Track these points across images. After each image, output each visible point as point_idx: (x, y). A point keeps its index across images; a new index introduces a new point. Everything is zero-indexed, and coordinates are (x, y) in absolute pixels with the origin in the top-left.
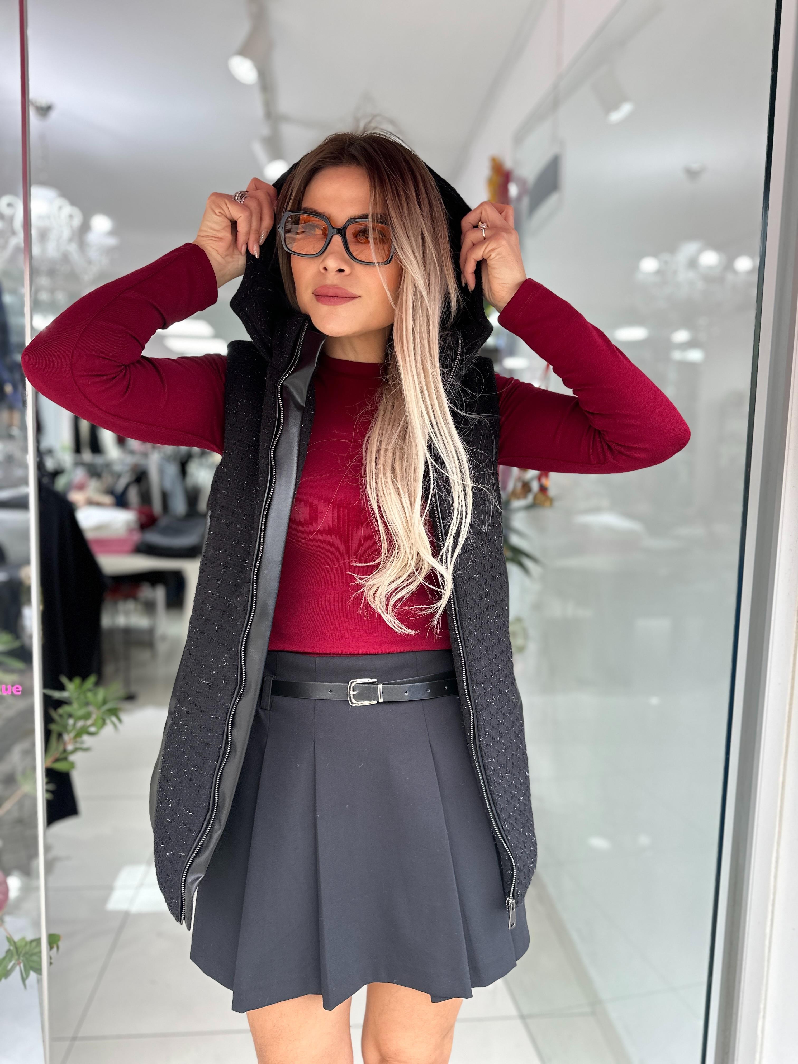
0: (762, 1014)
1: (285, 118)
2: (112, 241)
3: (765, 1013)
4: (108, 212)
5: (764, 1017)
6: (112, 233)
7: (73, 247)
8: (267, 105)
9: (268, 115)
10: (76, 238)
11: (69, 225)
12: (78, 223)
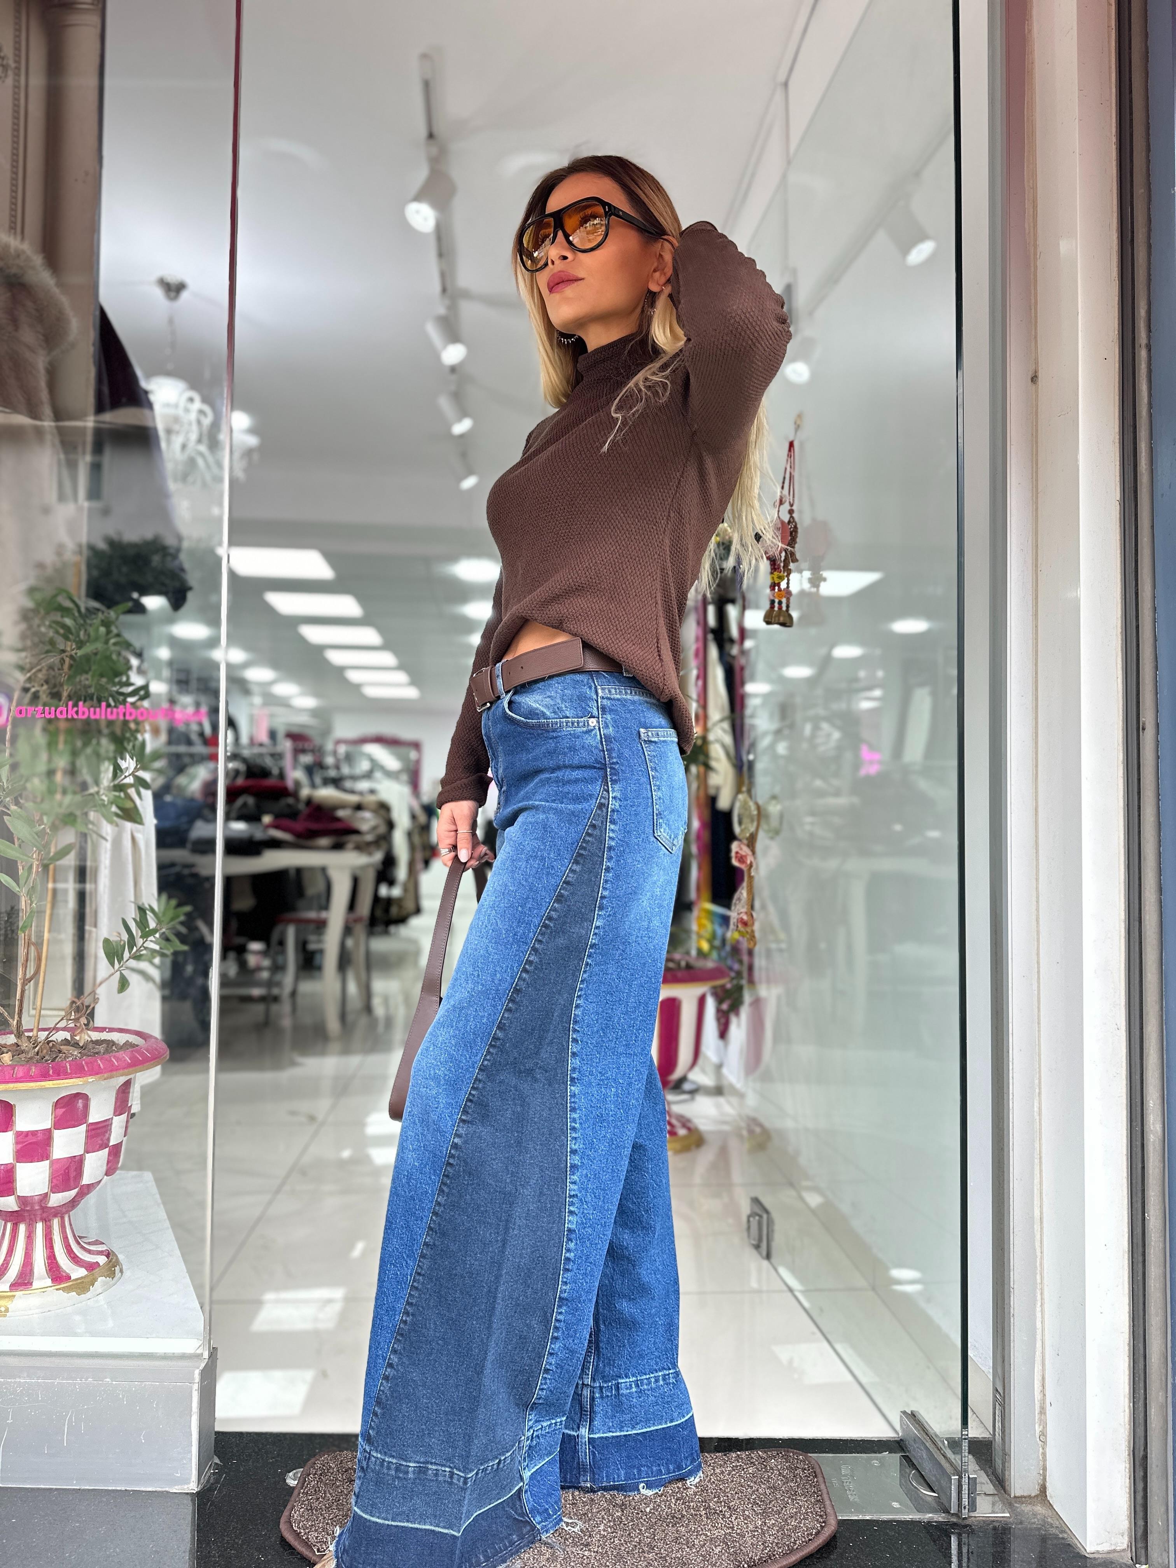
0: (1037, 1091)
1: (466, 295)
2: (252, 441)
3: (1040, 1088)
4: (246, 408)
5: (1040, 1093)
6: (252, 431)
7: (203, 448)
8: (443, 275)
9: (444, 290)
10: (205, 439)
11: (199, 422)
12: (207, 421)
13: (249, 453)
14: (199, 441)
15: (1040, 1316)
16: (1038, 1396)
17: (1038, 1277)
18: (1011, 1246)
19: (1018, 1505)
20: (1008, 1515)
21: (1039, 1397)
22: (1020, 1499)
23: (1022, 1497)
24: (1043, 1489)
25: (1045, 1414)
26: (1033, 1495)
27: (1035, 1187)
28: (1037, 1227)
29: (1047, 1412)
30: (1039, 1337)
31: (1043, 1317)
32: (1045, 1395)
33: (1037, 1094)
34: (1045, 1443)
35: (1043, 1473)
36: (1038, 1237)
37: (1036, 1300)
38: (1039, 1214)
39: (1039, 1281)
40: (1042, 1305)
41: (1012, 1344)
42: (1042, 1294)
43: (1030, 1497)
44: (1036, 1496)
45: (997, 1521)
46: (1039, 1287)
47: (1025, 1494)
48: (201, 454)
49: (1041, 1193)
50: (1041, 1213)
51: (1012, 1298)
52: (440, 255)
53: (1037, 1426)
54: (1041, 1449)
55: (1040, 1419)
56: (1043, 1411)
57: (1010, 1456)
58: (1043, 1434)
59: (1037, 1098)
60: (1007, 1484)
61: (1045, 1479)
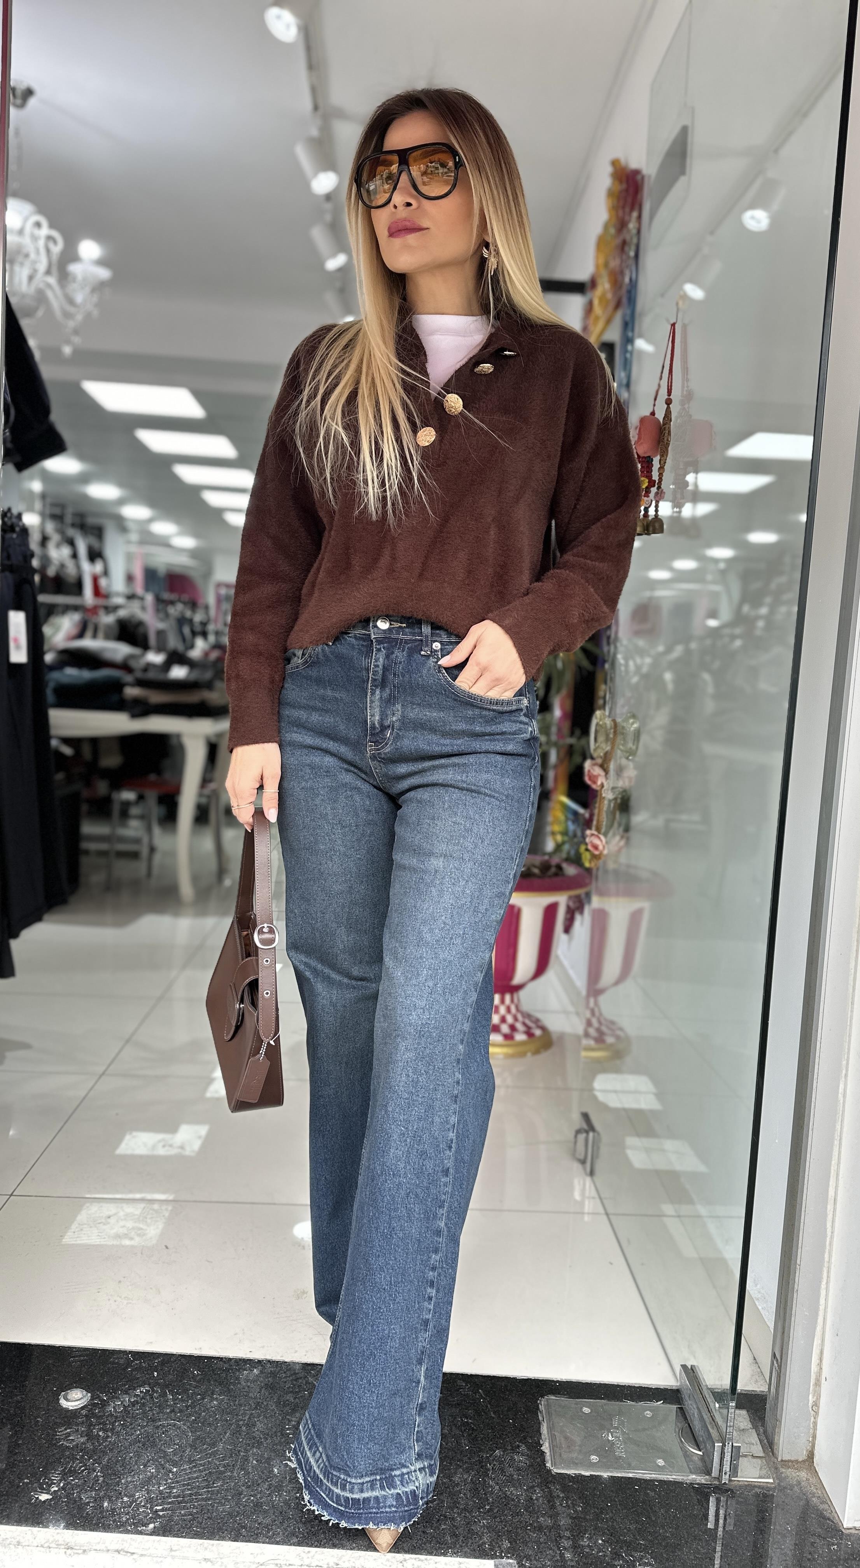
0: (844, 1072)
1: (338, 113)
2: (104, 273)
3: (847, 1071)
5: (846, 1075)
6: (103, 262)
7: (52, 280)
8: (314, 90)
9: (316, 108)
10: (54, 270)
11: (48, 251)
12: (57, 249)
13: (100, 287)
14: (48, 272)
15: (825, 1293)
16: (814, 1368)
17: (826, 1256)
18: (802, 1224)
19: (783, 1470)
20: (771, 1481)
21: (816, 1370)
22: (786, 1463)
23: (789, 1461)
24: (811, 1456)
25: (820, 1386)
26: (800, 1460)
27: (832, 1168)
28: (830, 1207)
29: (822, 1385)
30: (821, 1313)
31: (827, 1295)
32: (821, 1369)
34: (817, 1413)
35: (813, 1440)
36: (830, 1217)
37: (821, 1278)
38: (833, 1195)
39: (826, 1259)
40: (827, 1283)
41: (793, 1319)
42: (828, 1272)
43: (797, 1461)
44: (803, 1461)
45: (759, 1487)
46: (826, 1265)
47: (792, 1459)
48: (49, 286)
49: (838, 1175)
50: (836, 1193)
51: (797, 1274)
52: (311, 67)
53: (811, 1397)
54: (812, 1418)
55: (815, 1391)
56: (818, 1383)
57: (781, 1422)
58: (816, 1404)
60: (775, 1447)
61: (813, 1446)
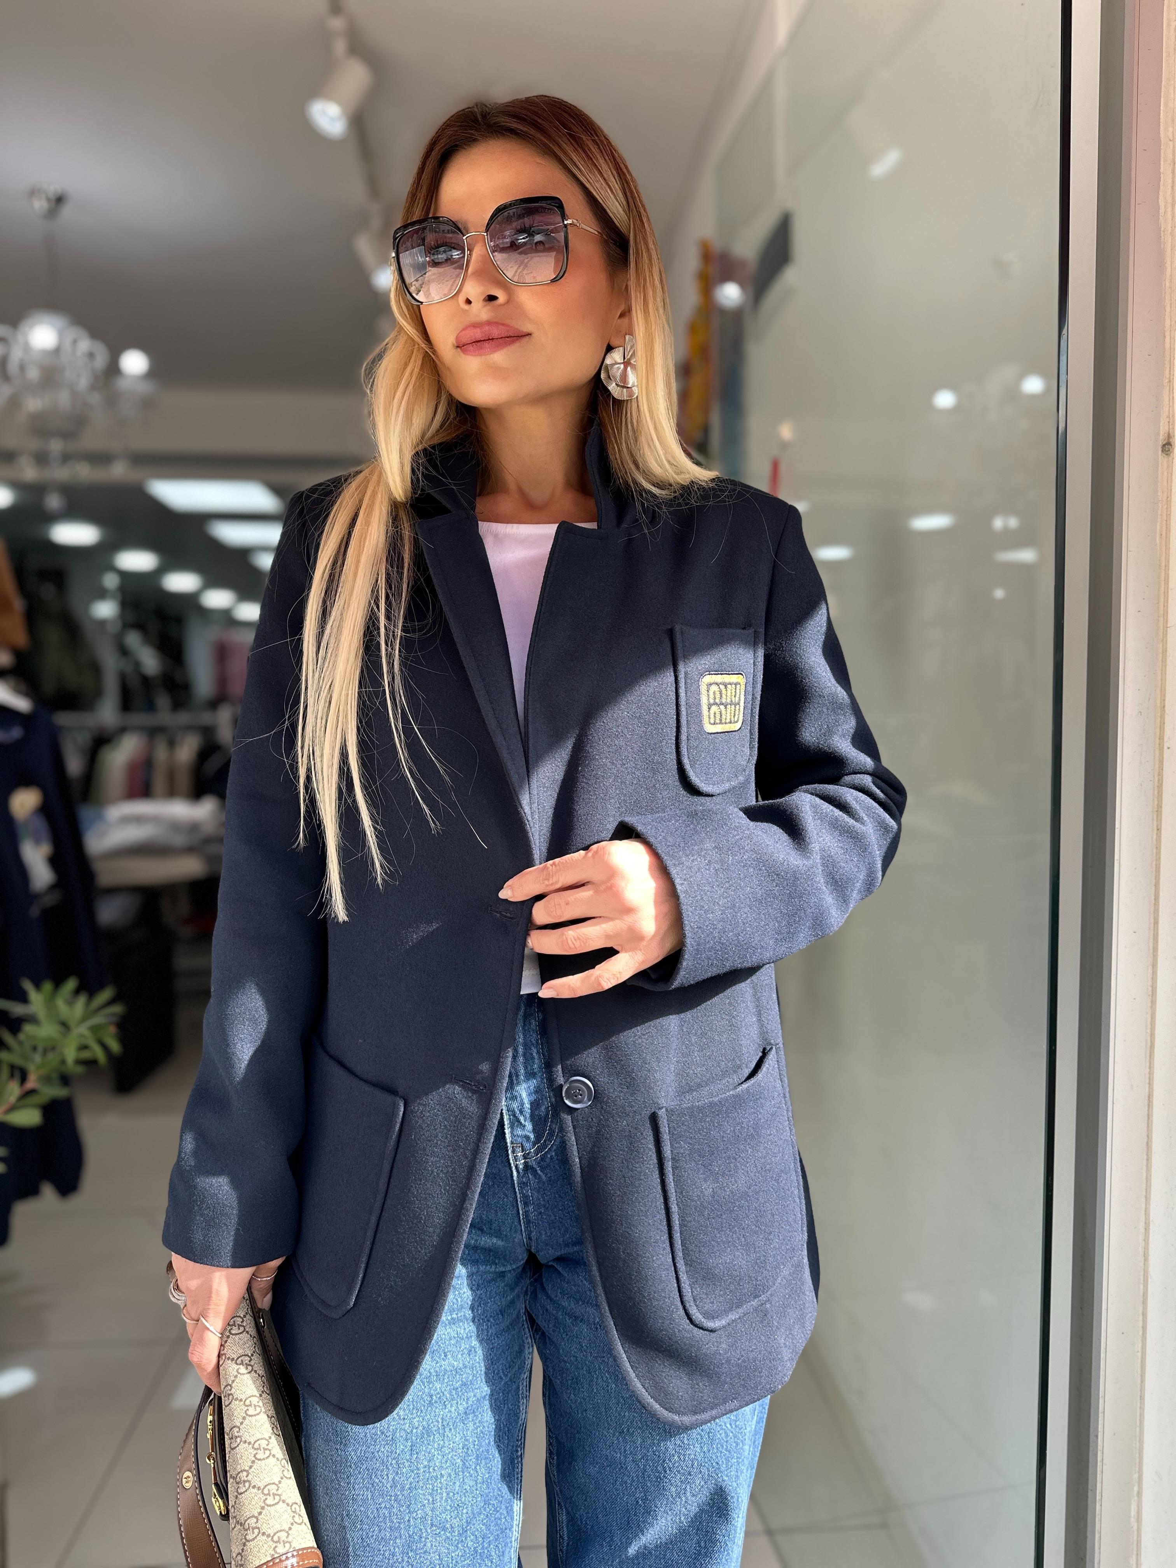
4: (142, 346)
6: (150, 375)
8: (372, 181)
10: (99, 386)
11: (90, 364)
12: (99, 364)
13: (143, 402)
14: (92, 388)
33: (1135, 1493)
48: (93, 404)
52: (367, 157)
59: (1136, 1498)
